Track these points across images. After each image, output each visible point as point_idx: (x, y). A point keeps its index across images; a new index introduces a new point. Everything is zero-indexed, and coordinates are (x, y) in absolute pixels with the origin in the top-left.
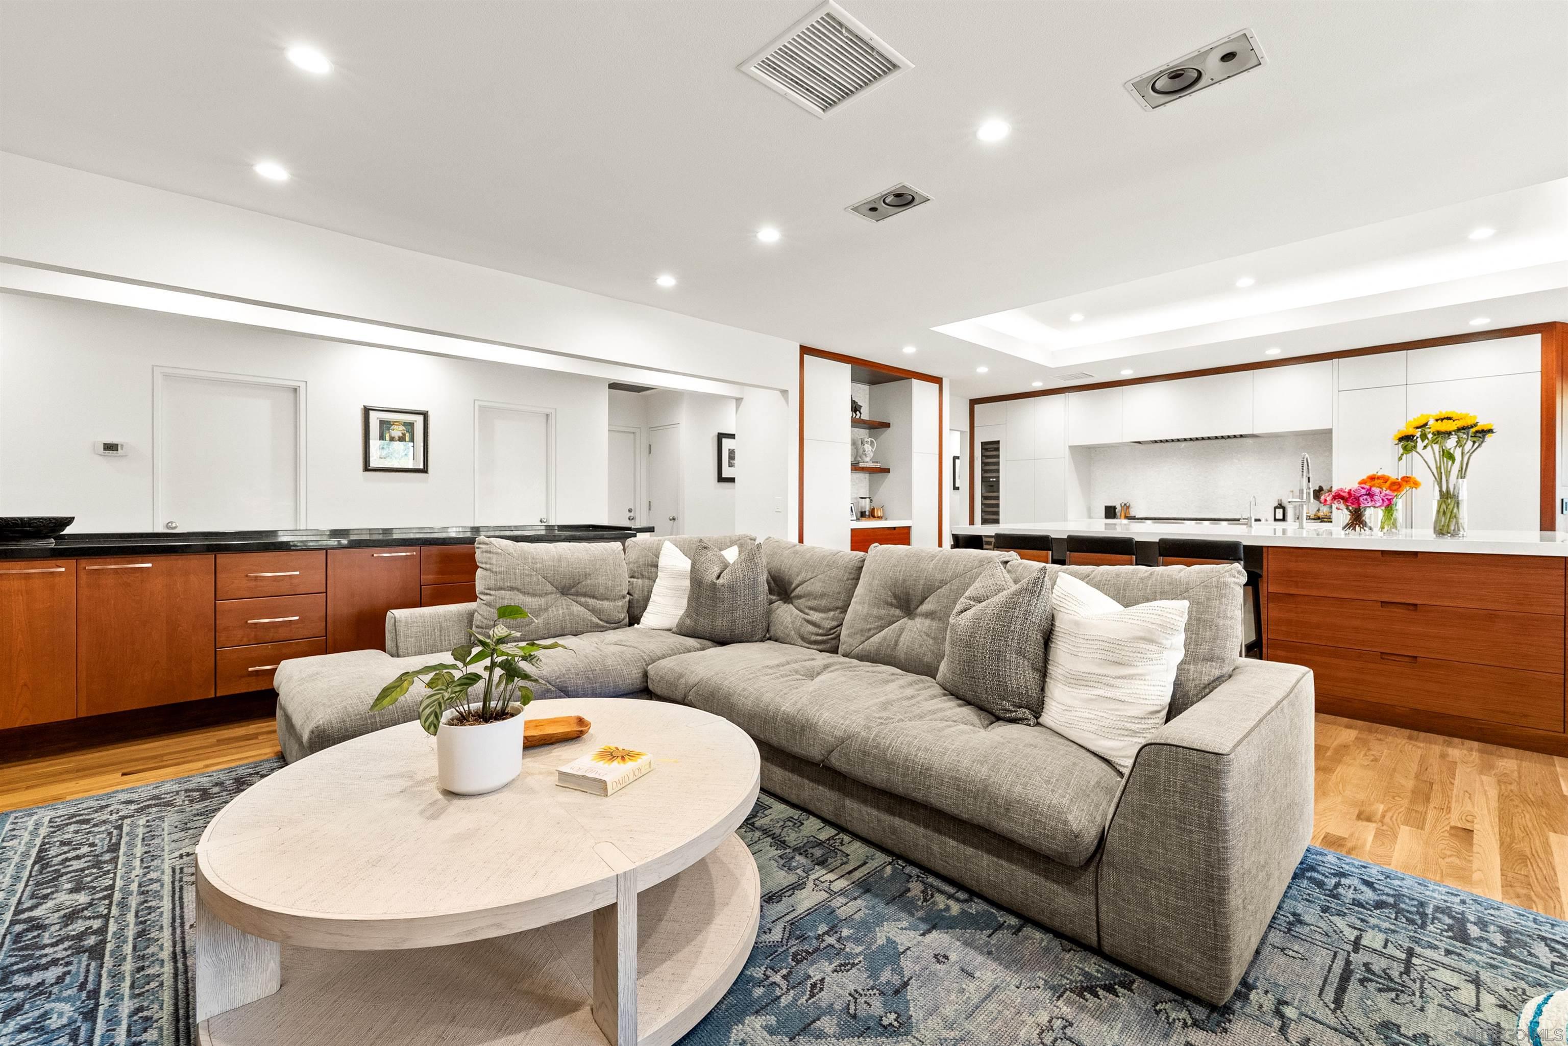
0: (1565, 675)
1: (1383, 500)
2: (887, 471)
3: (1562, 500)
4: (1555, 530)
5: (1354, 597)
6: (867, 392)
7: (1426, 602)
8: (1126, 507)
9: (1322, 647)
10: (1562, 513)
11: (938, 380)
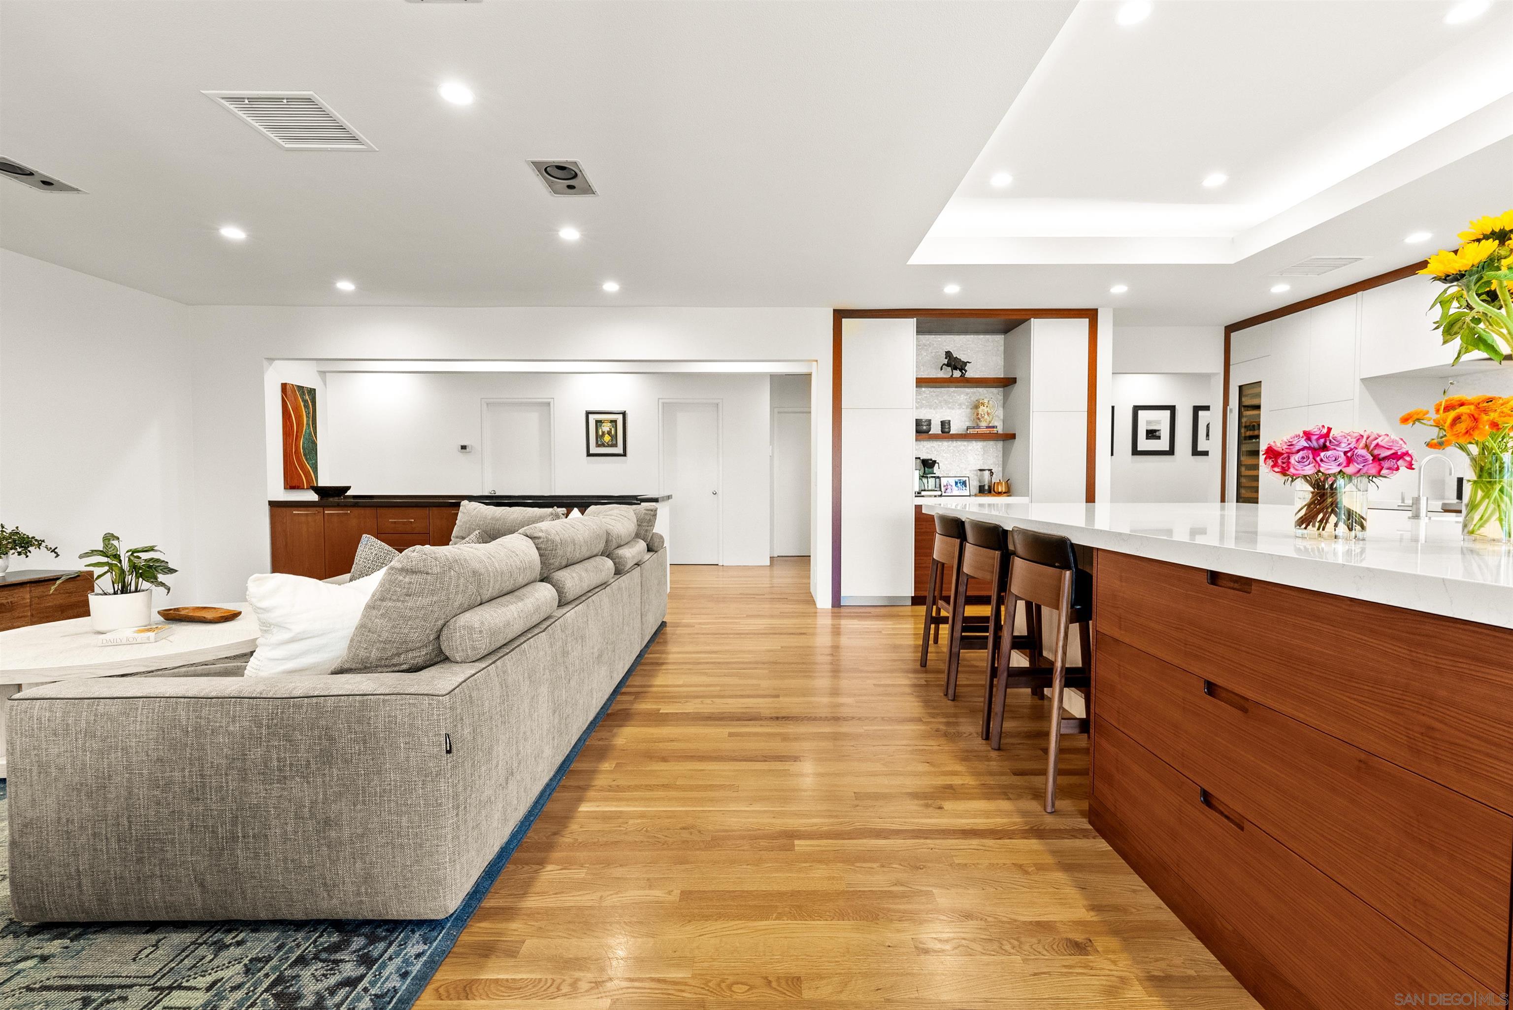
2: (1014, 437)
5: (1177, 662)
6: (1002, 343)
7: (1262, 699)
11: (1091, 314)
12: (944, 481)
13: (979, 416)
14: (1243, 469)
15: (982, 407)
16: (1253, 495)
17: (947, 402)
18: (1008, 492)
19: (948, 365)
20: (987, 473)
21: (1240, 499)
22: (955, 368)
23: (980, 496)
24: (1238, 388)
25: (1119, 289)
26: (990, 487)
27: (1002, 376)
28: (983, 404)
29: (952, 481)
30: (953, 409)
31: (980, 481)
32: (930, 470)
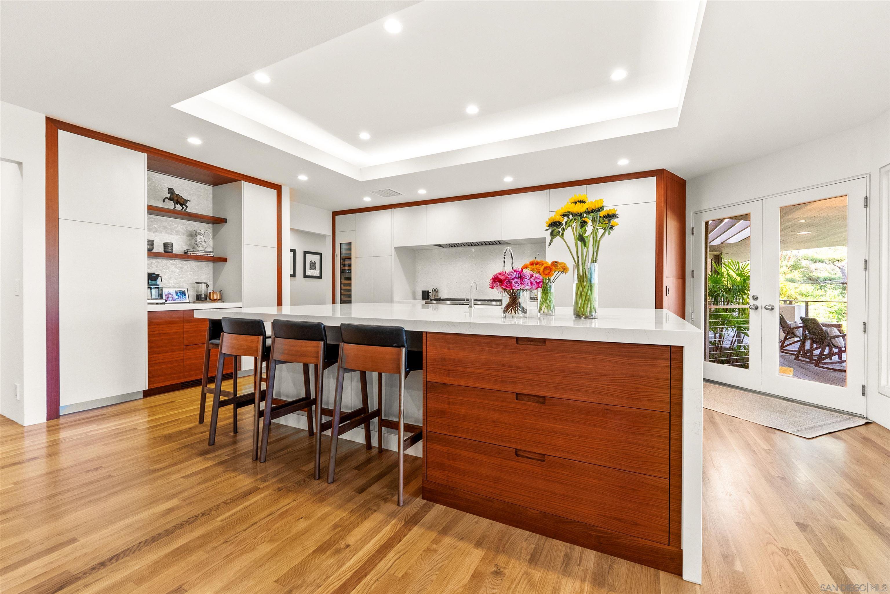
0: (669, 479)
1: (531, 283)
2: (225, 260)
3: (667, 286)
4: (662, 308)
5: (495, 388)
6: (211, 192)
7: (554, 395)
8: (436, 291)
9: (468, 442)
10: (666, 295)
11: (278, 188)
12: (165, 291)
13: (198, 243)
14: (342, 286)
15: (199, 237)
16: (349, 299)
17: (165, 228)
18: (221, 300)
19: (170, 199)
20: (203, 286)
21: (342, 302)
22: (177, 202)
23: (199, 303)
24: (340, 244)
25: (303, 178)
26: (206, 296)
27: (212, 215)
28: (201, 234)
29: (173, 291)
30: (171, 234)
31: (197, 292)
32: (154, 282)
